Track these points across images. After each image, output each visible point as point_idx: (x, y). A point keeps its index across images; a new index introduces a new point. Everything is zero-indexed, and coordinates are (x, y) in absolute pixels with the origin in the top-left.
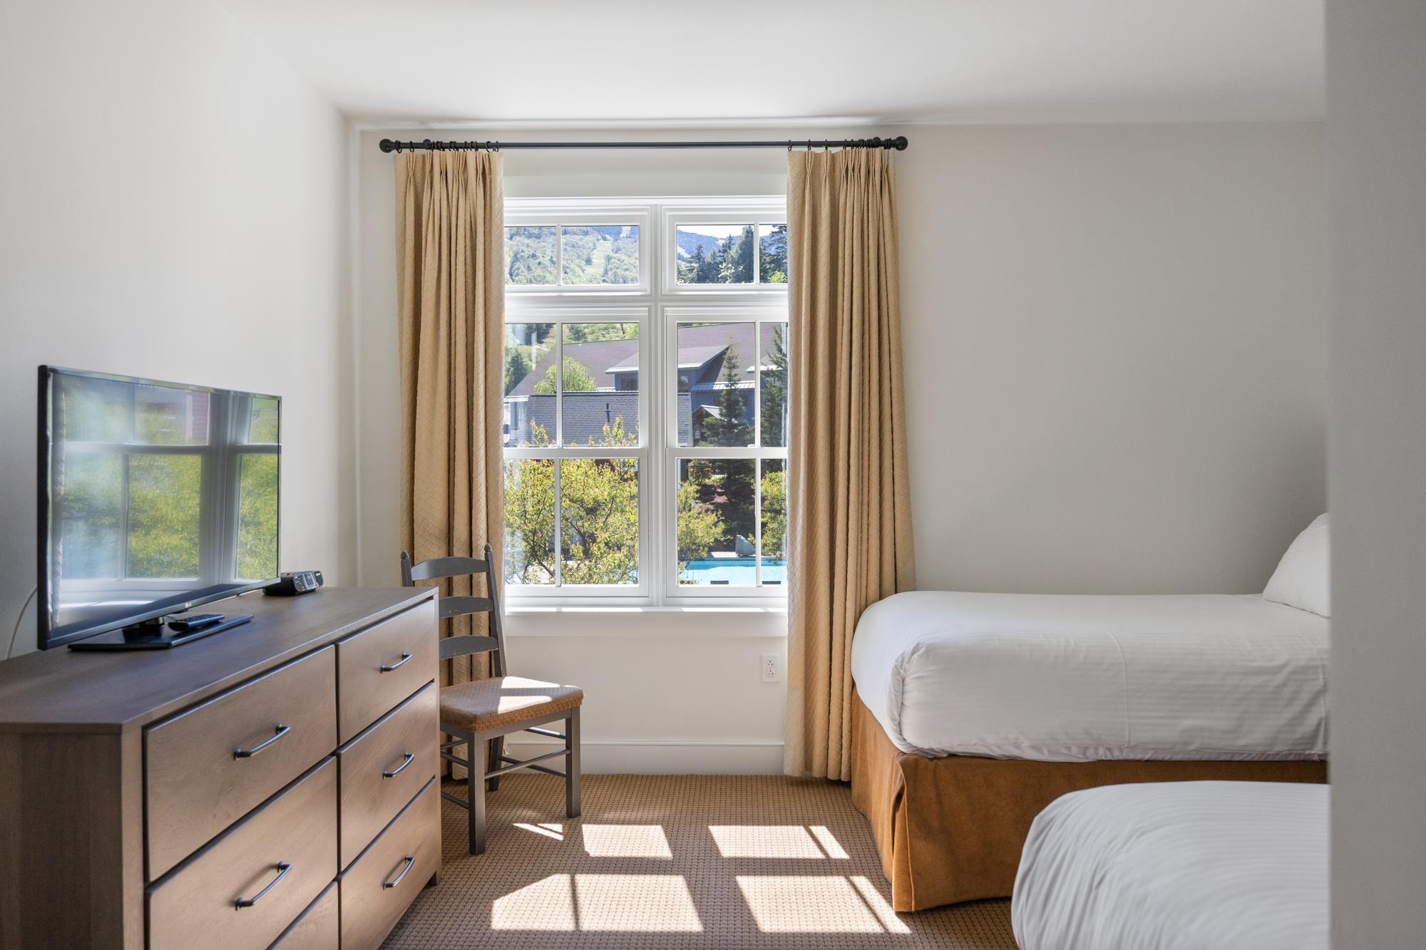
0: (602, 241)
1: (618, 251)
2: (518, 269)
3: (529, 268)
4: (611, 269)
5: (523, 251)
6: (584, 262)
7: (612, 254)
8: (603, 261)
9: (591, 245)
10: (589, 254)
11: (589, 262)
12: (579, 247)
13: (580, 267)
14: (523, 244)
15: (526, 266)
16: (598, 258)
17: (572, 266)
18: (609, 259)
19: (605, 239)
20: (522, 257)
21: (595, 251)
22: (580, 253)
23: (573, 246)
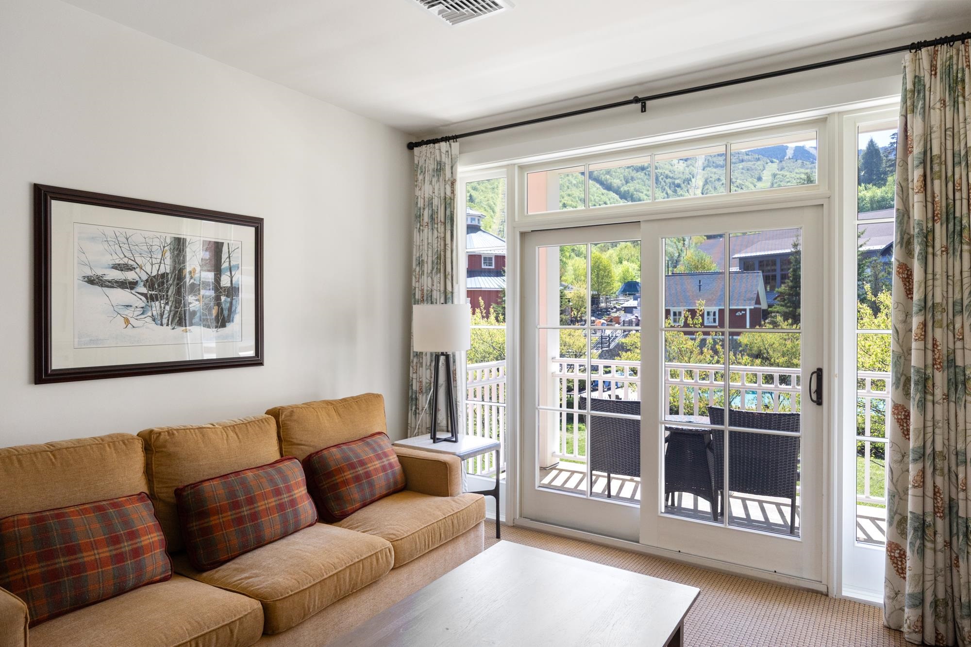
0: (770, 164)
1: (782, 169)
2: (708, 189)
3: (715, 188)
4: (776, 183)
5: (711, 177)
6: (756, 180)
7: (778, 172)
8: (771, 177)
9: (761, 168)
10: (760, 174)
11: (759, 179)
12: (753, 170)
13: (752, 183)
14: (711, 173)
15: (713, 187)
16: (767, 176)
17: (747, 183)
18: (774, 175)
19: (772, 162)
20: (710, 181)
21: (764, 172)
22: (753, 174)
23: (748, 170)
